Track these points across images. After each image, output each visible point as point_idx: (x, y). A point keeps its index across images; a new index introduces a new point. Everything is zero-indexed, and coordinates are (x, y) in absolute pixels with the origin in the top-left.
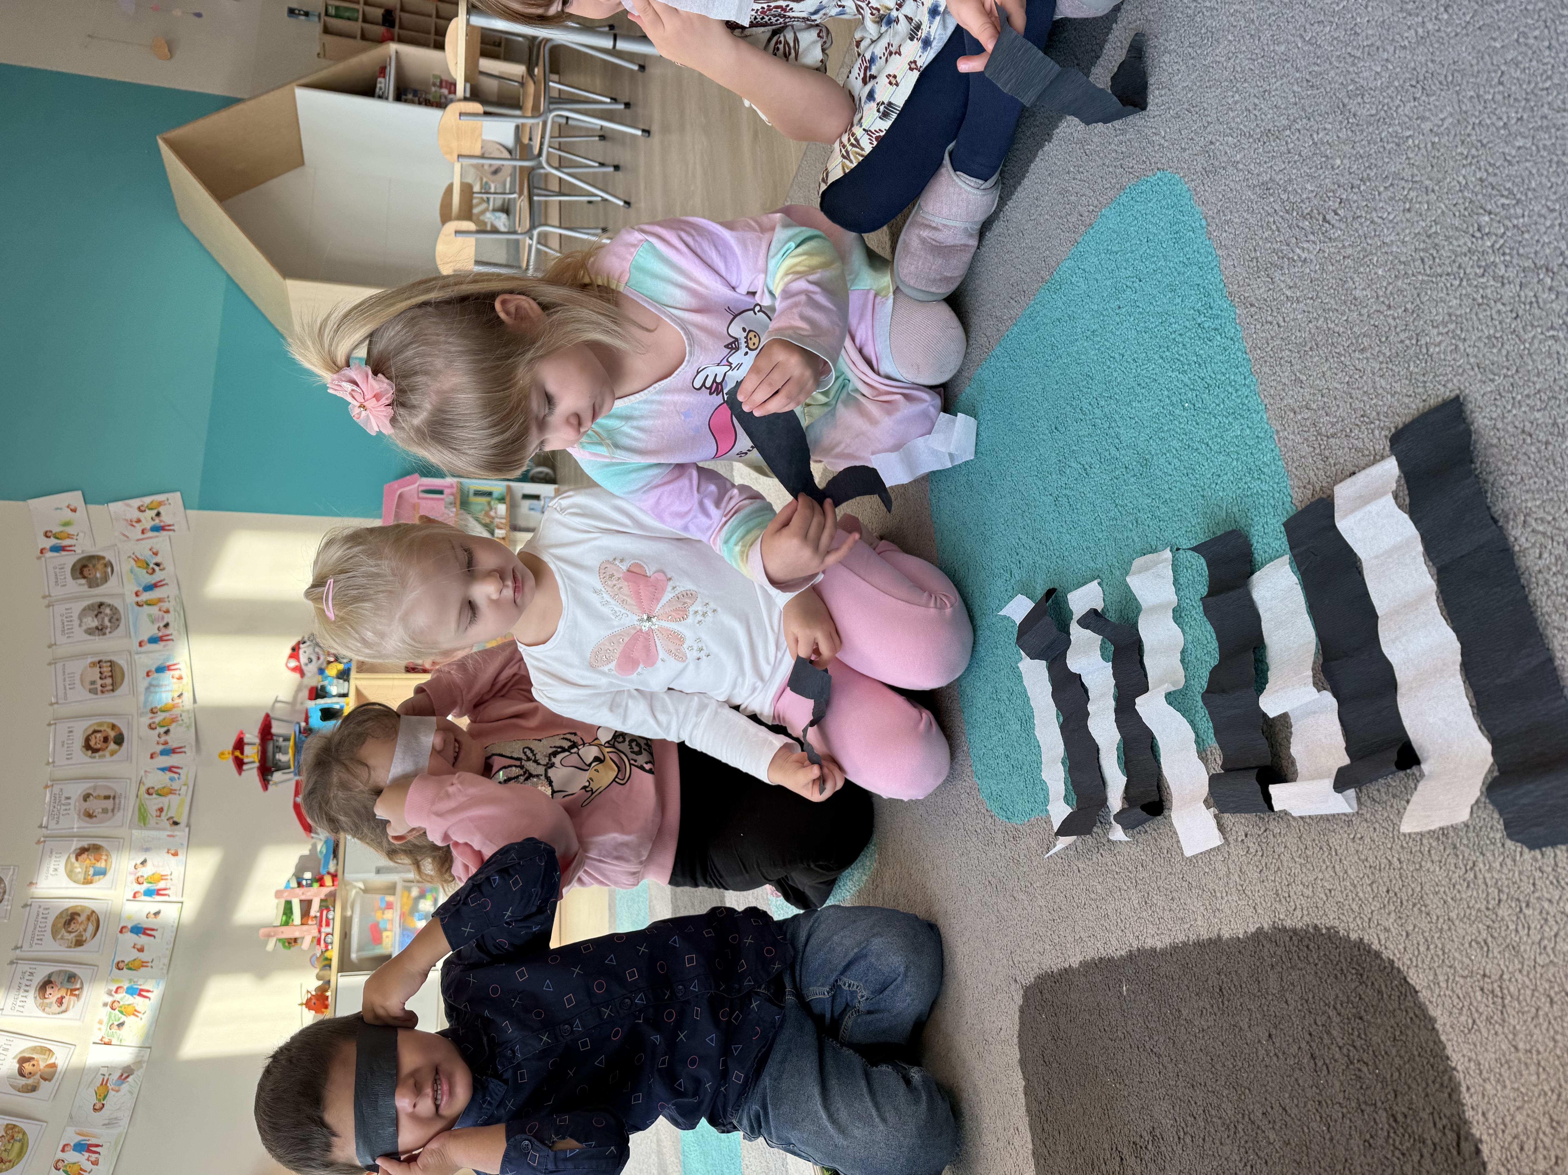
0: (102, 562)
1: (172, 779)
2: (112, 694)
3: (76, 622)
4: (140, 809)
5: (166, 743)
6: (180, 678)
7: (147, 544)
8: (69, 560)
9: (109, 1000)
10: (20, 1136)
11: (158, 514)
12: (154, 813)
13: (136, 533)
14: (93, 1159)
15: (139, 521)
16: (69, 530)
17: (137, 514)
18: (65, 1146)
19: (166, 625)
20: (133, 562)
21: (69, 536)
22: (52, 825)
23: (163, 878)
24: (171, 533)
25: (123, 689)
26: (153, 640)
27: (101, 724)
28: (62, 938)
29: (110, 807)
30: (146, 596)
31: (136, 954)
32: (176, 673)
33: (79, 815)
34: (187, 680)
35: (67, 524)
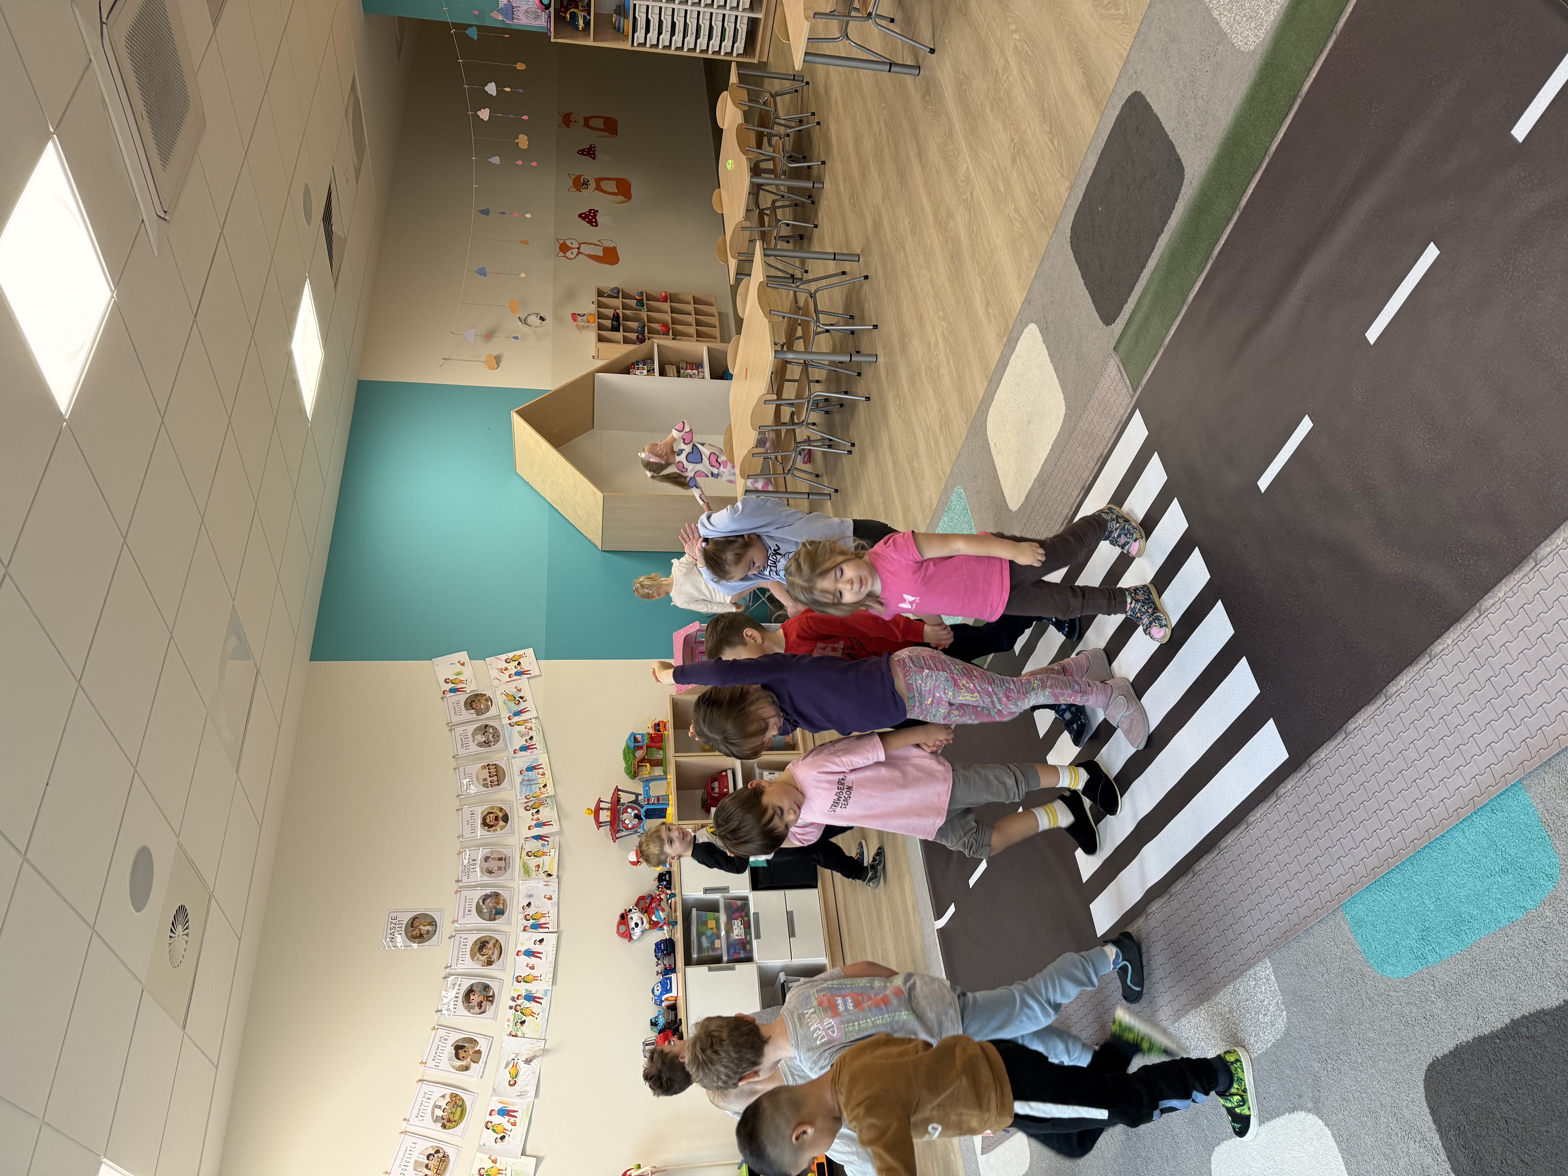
0: (484, 698)
1: (543, 845)
2: (498, 787)
3: (471, 739)
4: (524, 866)
5: (538, 819)
6: (543, 775)
7: (513, 684)
8: (462, 698)
9: (514, 1004)
10: (461, 1103)
11: (519, 664)
12: (534, 869)
13: (506, 677)
14: (512, 1121)
15: (506, 669)
16: (461, 677)
17: (505, 665)
18: (492, 1111)
19: (531, 738)
20: (505, 697)
22: (465, 879)
23: (543, 915)
24: (528, 676)
25: (504, 784)
26: (524, 749)
27: (492, 808)
28: (478, 959)
29: (503, 866)
30: (515, 719)
31: (529, 971)
33: (482, 871)
34: (548, 774)
35: (459, 674)
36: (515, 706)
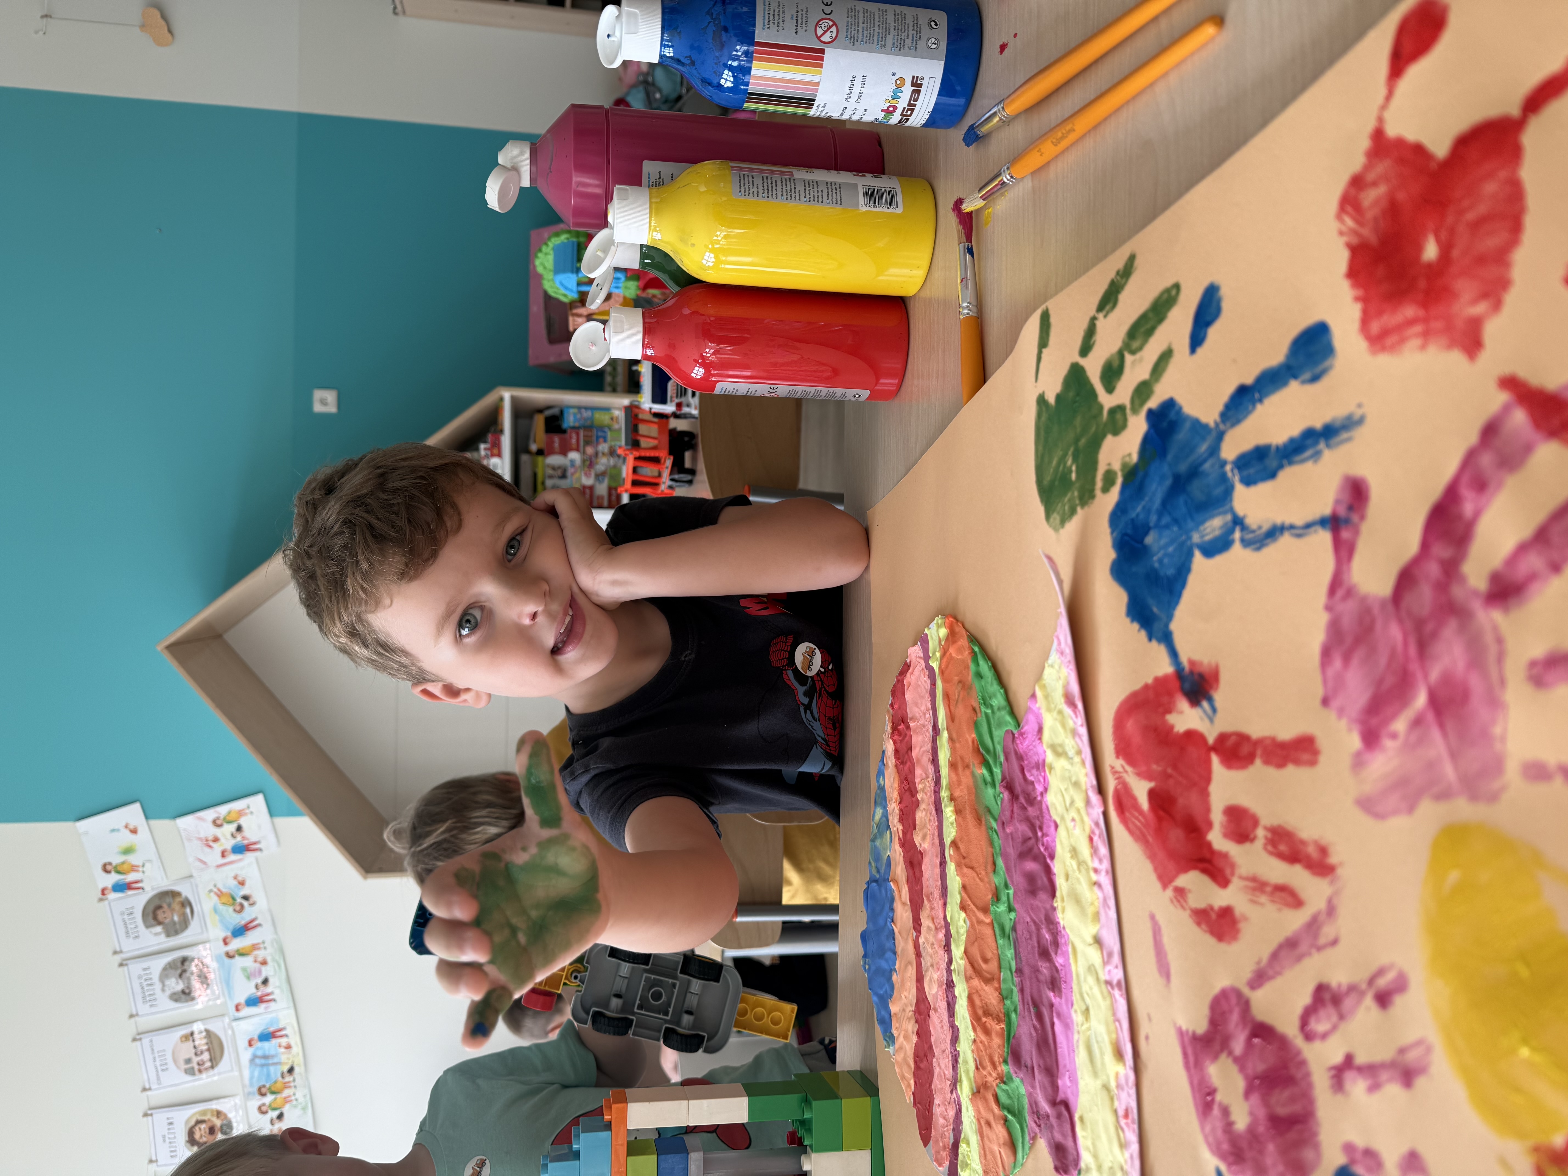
0: (178, 899)
2: (211, 1072)
3: (158, 986)
6: (288, 1047)
7: (230, 871)
8: (138, 901)
11: (239, 829)
13: (213, 856)
15: (216, 840)
16: (133, 859)
17: (213, 831)
19: (265, 982)
20: (215, 899)
21: (134, 868)
24: (257, 854)
25: (224, 1065)
26: (253, 1002)
27: (204, 1113)
30: (236, 944)
32: (283, 1041)
34: (296, 1049)
35: (128, 851)
36: (235, 915)
